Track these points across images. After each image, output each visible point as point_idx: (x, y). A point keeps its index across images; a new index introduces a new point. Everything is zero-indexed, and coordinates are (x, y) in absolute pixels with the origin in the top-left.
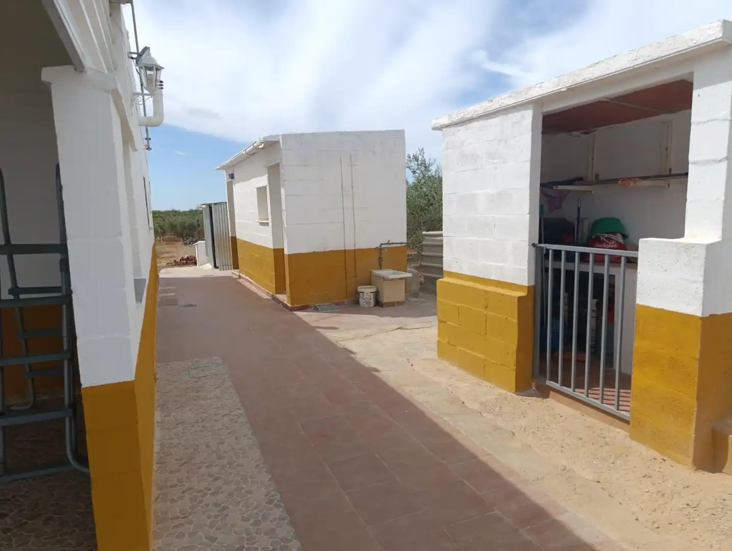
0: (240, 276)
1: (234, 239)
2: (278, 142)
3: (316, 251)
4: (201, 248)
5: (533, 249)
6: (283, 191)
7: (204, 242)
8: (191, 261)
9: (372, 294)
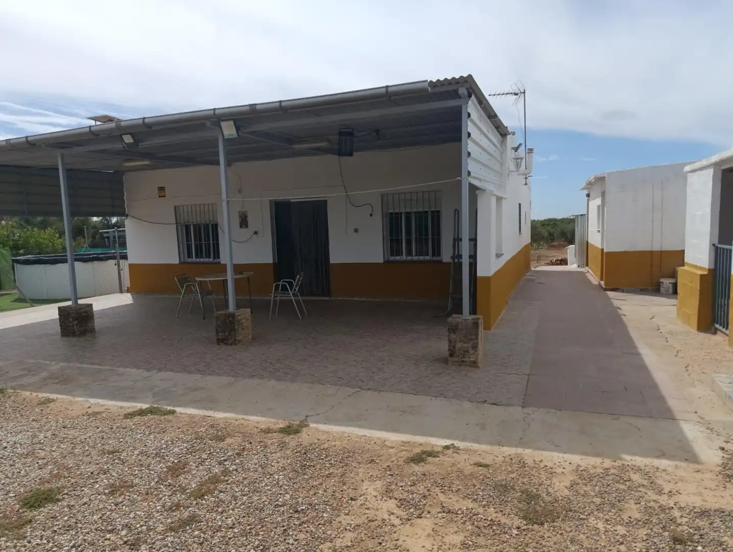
0: (588, 271)
1: (587, 242)
2: (604, 177)
3: (627, 250)
4: (571, 251)
5: (713, 248)
6: (605, 208)
7: (574, 246)
8: (564, 262)
9: (671, 284)
